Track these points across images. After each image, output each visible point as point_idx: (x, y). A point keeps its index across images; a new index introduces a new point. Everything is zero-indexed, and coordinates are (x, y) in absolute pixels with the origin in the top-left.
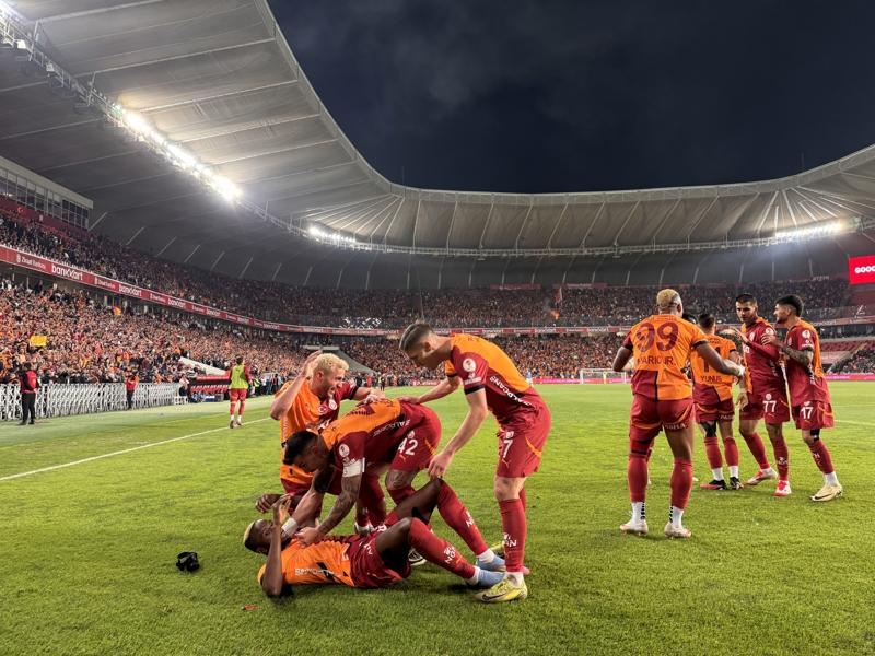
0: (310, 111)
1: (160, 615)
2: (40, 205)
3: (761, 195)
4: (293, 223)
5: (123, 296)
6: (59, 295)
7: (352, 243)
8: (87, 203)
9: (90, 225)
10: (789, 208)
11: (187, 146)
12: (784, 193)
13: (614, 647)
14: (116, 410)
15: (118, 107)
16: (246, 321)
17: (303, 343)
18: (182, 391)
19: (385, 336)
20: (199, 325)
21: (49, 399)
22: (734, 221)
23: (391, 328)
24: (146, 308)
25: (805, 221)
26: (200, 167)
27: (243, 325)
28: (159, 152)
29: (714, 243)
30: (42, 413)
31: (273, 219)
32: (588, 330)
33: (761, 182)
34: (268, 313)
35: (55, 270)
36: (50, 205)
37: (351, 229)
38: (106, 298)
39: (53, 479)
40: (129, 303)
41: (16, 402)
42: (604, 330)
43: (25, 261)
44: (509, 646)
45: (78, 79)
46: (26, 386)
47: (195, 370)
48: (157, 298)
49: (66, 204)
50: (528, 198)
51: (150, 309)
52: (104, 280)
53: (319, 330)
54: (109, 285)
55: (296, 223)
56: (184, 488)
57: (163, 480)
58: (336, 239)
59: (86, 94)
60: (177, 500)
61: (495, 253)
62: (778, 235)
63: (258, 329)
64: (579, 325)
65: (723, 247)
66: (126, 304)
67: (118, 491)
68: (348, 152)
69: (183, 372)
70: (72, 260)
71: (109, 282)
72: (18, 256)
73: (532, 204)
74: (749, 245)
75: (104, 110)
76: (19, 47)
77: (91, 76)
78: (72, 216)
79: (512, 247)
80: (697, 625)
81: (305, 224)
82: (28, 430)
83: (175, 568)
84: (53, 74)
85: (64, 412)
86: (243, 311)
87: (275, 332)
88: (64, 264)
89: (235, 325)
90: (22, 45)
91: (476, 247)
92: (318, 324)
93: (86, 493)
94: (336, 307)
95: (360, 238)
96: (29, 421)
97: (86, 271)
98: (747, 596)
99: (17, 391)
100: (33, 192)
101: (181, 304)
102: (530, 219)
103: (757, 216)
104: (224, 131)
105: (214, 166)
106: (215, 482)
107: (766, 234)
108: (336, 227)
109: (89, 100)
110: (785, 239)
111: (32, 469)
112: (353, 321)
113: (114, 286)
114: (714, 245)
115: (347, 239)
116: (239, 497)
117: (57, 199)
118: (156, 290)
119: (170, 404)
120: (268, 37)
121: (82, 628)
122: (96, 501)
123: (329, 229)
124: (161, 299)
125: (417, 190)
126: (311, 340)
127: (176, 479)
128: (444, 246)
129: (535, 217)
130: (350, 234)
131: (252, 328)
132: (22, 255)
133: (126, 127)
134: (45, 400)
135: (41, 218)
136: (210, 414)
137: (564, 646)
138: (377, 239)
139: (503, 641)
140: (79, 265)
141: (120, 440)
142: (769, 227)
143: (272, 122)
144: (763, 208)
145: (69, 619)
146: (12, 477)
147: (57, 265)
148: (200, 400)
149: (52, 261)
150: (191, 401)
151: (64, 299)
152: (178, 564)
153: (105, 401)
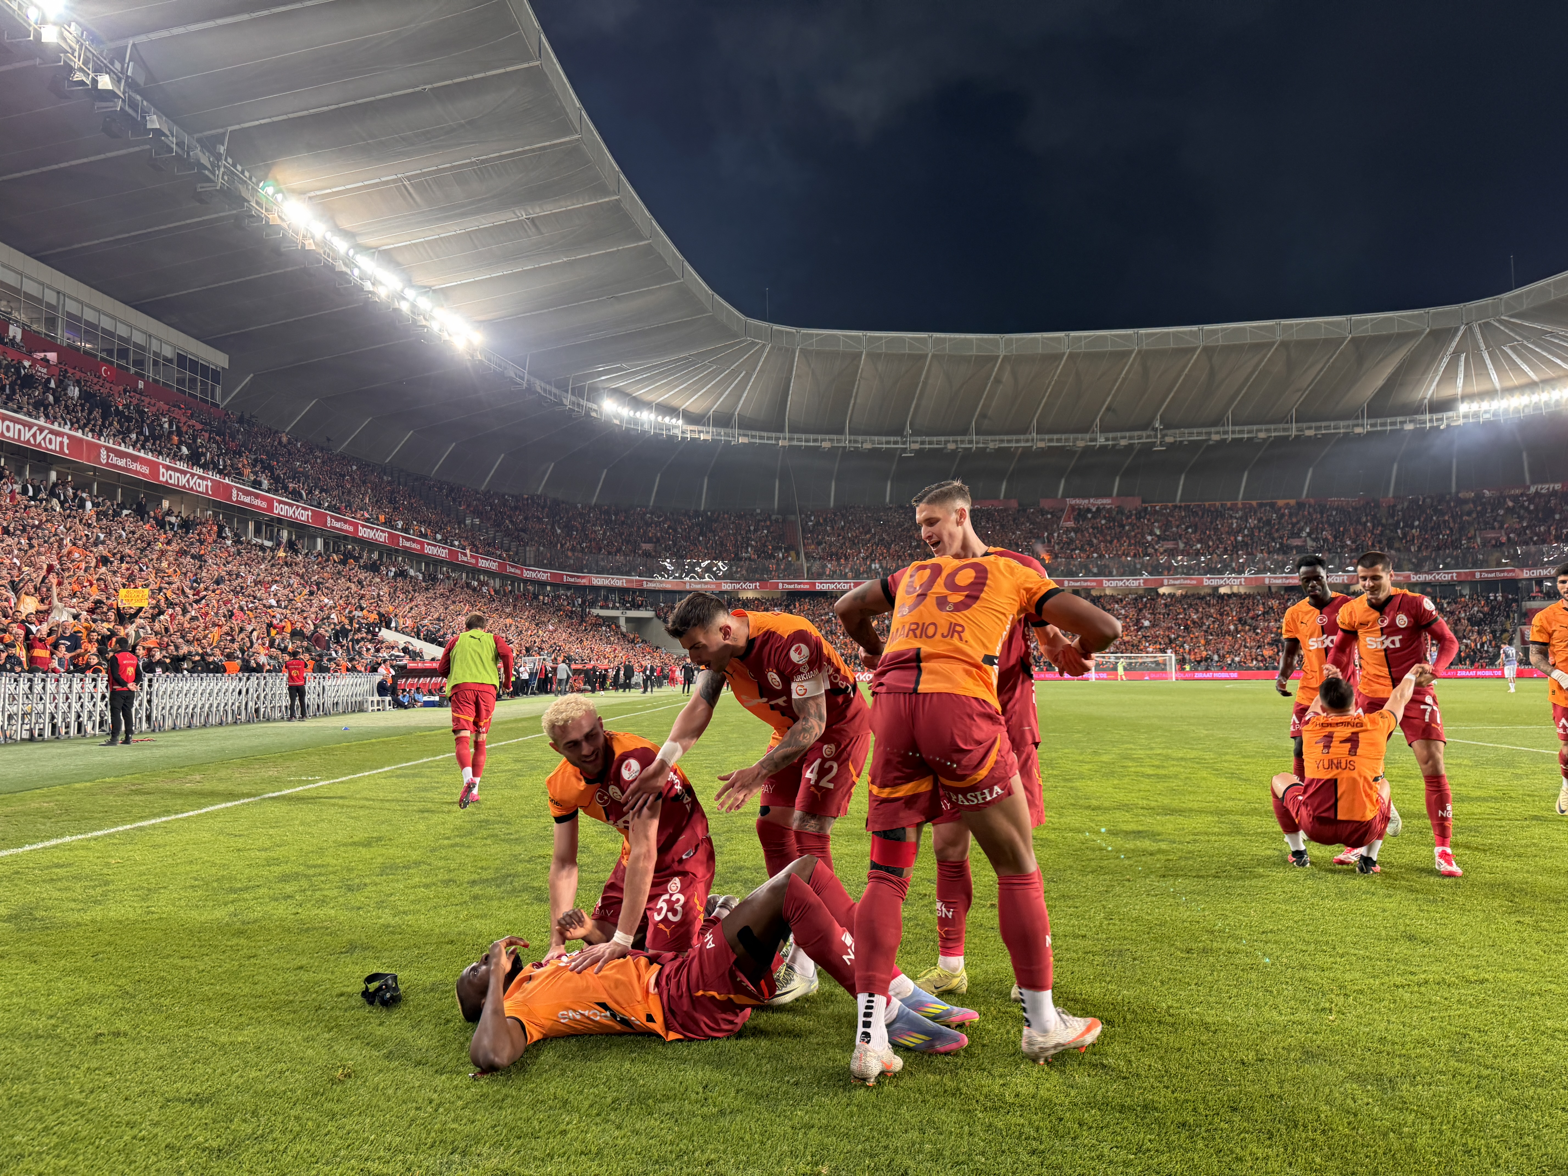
0: (603, 190)
1: (333, 1081)
2: (139, 363)
3: (1431, 333)
4: (573, 394)
5: (280, 521)
6: (173, 519)
7: (677, 426)
8: (218, 359)
9: (223, 398)
10: (1486, 356)
11: (387, 257)
12: (1477, 331)
13: (1127, 1164)
14: (268, 720)
15: (270, 190)
16: (493, 566)
17: (593, 605)
18: (382, 689)
19: (736, 592)
20: (412, 572)
21: (155, 701)
22: (1380, 382)
23: (747, 579)
24: (320, 542)
25: (1515, 381)
26: (410, 294)
27: (487, 572)
28: (341, 267)
29: (1342, 423)
30: (145, 725)
31: (538, 385)
32: (1106, 583)
33: (1432, 310)
34: (530, 551)
35: (165, 476)
36: (156, 363)
37: (675, 403)
38: (251, 526)
39: (159, 840)
40: (290, 533)
41: (101, 705)
42: (1135, 583)
43: (115, 460)
44: (937, 1156)
45: (199, 141)
46: (115, 678)
47: (405, 650)
48: (338, 525)
49: (182, 359)
50: (996, 343)
51: (326, 544)
52: (247, 493)
53: (619, 581)
54: (257, 502)
55: (579, 392)
56: (380, 860)
57: (345, 845)
58: (647, 418)
59: (215, 166)
60: (368, 881)
61: (935, 442)
62: (1463, 408)
63: (514, 579)
64: (1088, 573)
65: (1358, 430)
66: (285, 534)
67: (269, 862)
68: (670, 263)
69: (384, 654)
70: (194, 459)
71: (257, 496)
72: (104, 453)
73: (1002, 353)
74: (1409, 427)
75: (245, 194)
76: (100, 86)
77: (224, 134)
78: (193, 381)
79: (965, 432)
80: (1283, 1128)
81: (593, 393)
82: (120, 754)
83: (359, 1000)
84: (158, 132)
85: (182, 722)
86: (488, 549)
87: (542, 584)
88: (180, 465)
89: (474, 571)
90: (105, 82)
91: (899, 431)
92: (617, 571)
93: (214, 864)
94: (649, 541)
95: (691, 418)
96: (121, 737)
97: (217, 477)
98: (1379, 1077)
99: (102, 685)
100: (127, 340)
101: (380, 536)
102: (998, 381)
103: (1425, 371)
104: (453, 228)
105: (435, 291)
106: (433, 850)
107: (1442, 406)
108: (649, 398)
109: (220, 179)
110: (1476, 415)
111: (124, 822)
112: (679, 566)
113: (264, 505)
114: (1342, 427)
115: (667, 419)
116: (475, 877)
117: (168, 352)
118: (337, 510)
119: (361, 710)
120: (531, 59)
121: (198, 1100)
122: (231, 879)
123: (637, 403)
124: (346, 527)
125: (793, 330)
126: (606, 599)
127: (368, 843)
128: (841, 432)
129: (1006, 376)
130: (670, 410)
131: (504, 577)
132: (109, 450)
133: (284, 225)
134: (149, 701)
135: (141, 385)
136: (431, 729)
137: (1035, 1159)
138: (722, 420)
139: (928, 1147)
140: (205, 467)
141: (272, 773)
142: (1447, 392)
143: (538, 211)
144: (1434, 358)
145: (179, 1085)
146: (90, 835)
147: (168, 468)
148: (413, 704)
149: (160, 460)
150: (398, 704)
151: (181, 526)
152: (365, 994)
153: (250, 704)
